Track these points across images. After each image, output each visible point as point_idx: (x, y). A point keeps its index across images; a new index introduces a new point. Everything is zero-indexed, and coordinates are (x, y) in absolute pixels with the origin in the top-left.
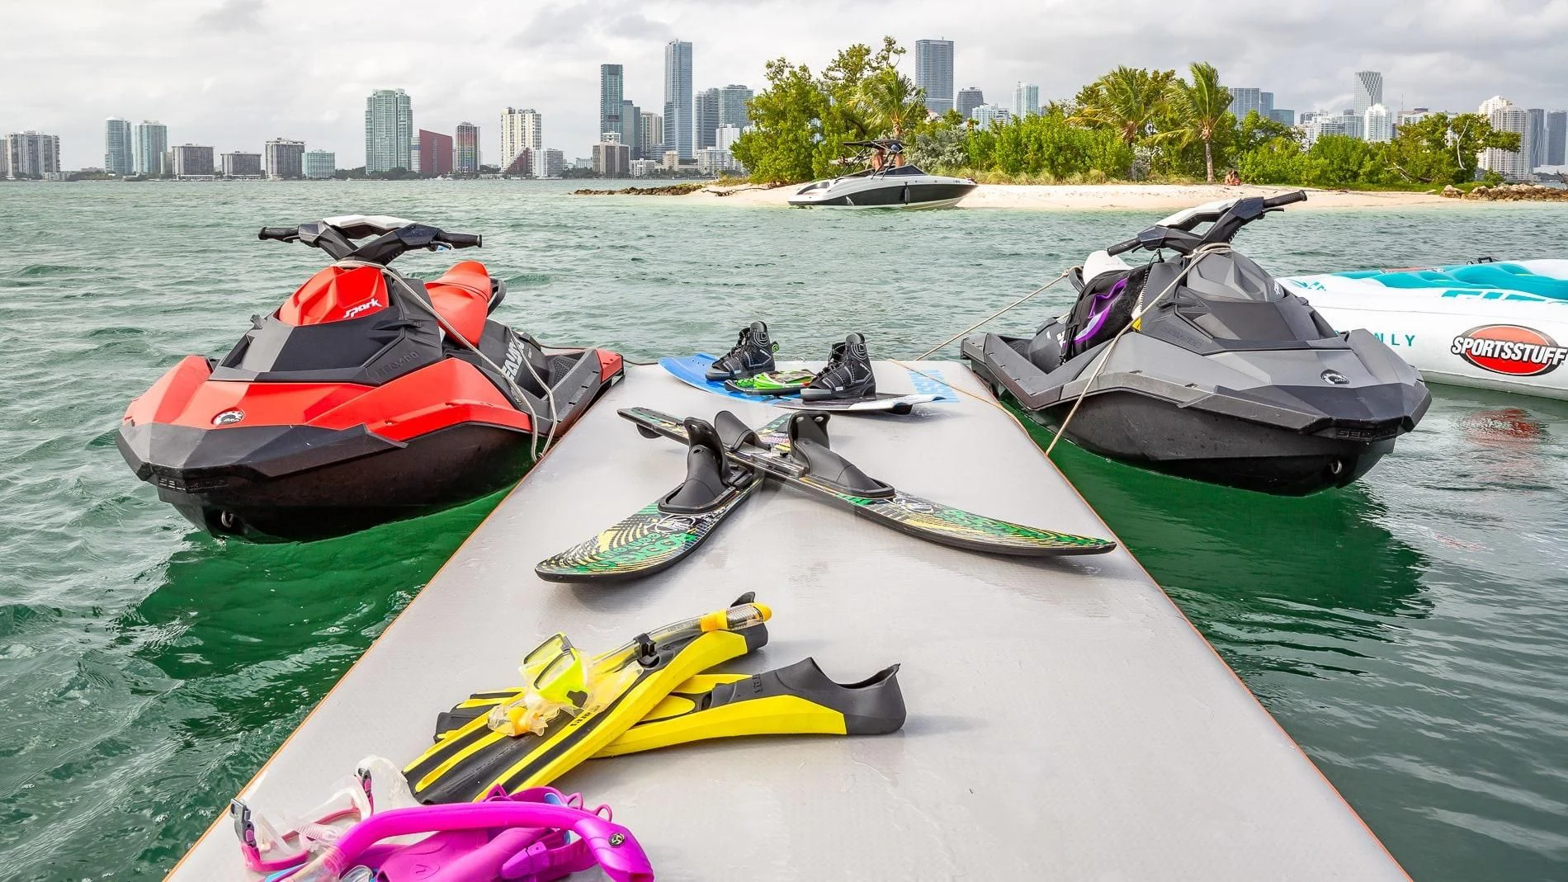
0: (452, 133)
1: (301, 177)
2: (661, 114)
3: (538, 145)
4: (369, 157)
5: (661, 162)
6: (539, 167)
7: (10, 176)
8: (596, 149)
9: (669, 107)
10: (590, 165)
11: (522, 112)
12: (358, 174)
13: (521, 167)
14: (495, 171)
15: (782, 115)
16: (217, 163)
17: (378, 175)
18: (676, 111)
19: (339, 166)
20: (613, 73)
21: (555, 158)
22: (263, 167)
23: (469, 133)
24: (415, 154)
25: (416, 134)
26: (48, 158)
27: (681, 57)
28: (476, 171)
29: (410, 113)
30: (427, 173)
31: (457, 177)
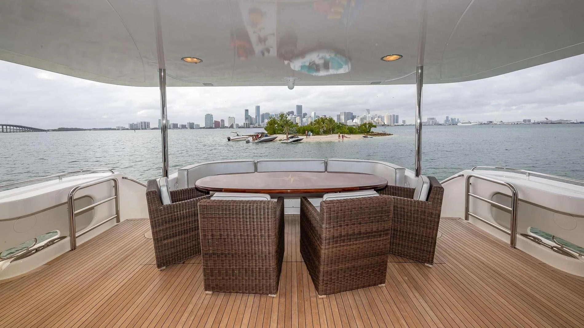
0: (220, 121)
1: (194, 129)
2: (255, 117)
3: (235, 123)
4: (206, 125)
5: (255, 125)
6: (235, 127)
7: (141, 129)
8: (244, 123)
9: (256, 116)
10: (243, 126)
11: (232, 118)
12: (204, 128)
13: (232, 127)
14: (227, 127)
15: (271, 125)
16: (179, 126)
17: (207, 128)
18: (257, 117)
19: (200, 126)
20: (247, 111)
21: (237, 125)
22: (187, 127)
23: (223, 121)
24: (214, 125)
25: (214, 121)
26: (148, 126)
27: (258, 108)
28: (224, 127)
29: (213, 118)
30: (216, 127)
31: (221, 128)
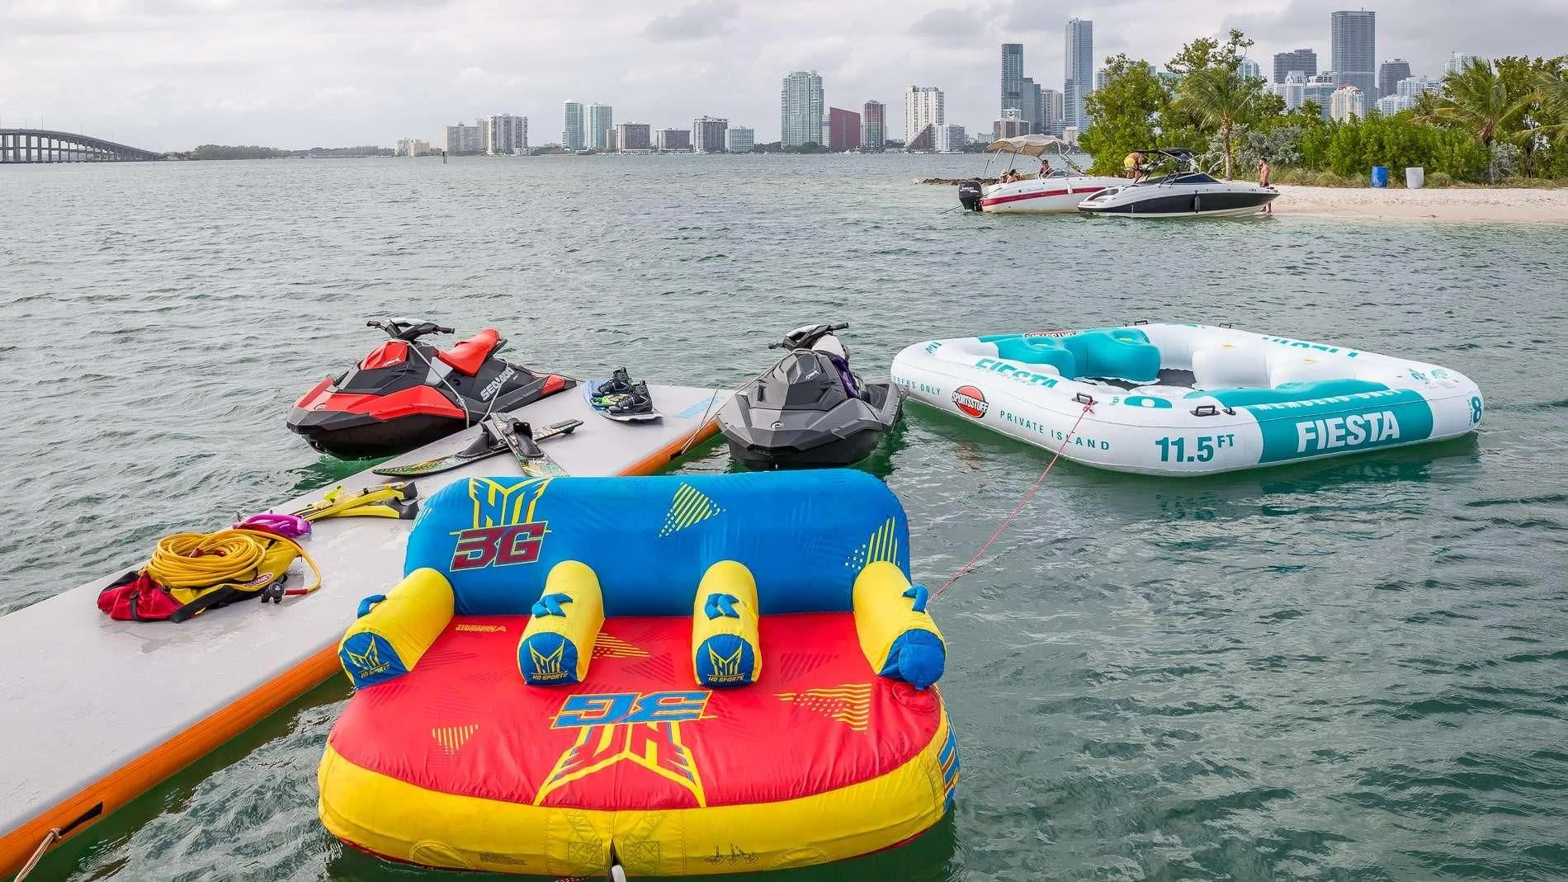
0: (861, 111)
1: (724, 151)
2: (1062, 91)
3: (941, 121)
4: (785, 132)
5: (1061, 137)
6: (941, 142)
7: (490, 152)
8: (997, 124)
9: (1069, 84)
10: (990, 140)
11: (926, 90)
12: (774, 148)
13: (925, 141)
14: (899, 145)
15: (1120, 110)
16: (653, 140)
17: (791, 149)
18: (1077, 88)
19: (757, 141)
20: (1013, 52)
21: (957, 133)
22: (691, 142)
23: (875, 110)
24: (826, 130)
25: (827, 112)
26: (518, 136)
27: (1082, 36)
28: (882, 145)
29: (821, 92)
30: (837, 146)
31: (864, 150)
